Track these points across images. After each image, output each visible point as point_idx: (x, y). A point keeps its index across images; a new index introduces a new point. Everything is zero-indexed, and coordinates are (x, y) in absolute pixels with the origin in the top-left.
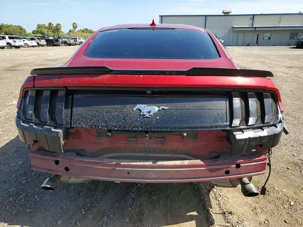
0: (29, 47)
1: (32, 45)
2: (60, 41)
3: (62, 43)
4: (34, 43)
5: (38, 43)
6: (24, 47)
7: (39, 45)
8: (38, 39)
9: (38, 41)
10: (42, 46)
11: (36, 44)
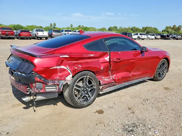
0: (150, 39)
1: (152, 38)
2: (171, 36)
3: (171, 38)
4: (153, 37)
5: (155, 37)
6: (147, 39)
7: (156, 38)
8: (156, 35)
9: (156, 36)
10: (158, 39)
11: (154, 38)
